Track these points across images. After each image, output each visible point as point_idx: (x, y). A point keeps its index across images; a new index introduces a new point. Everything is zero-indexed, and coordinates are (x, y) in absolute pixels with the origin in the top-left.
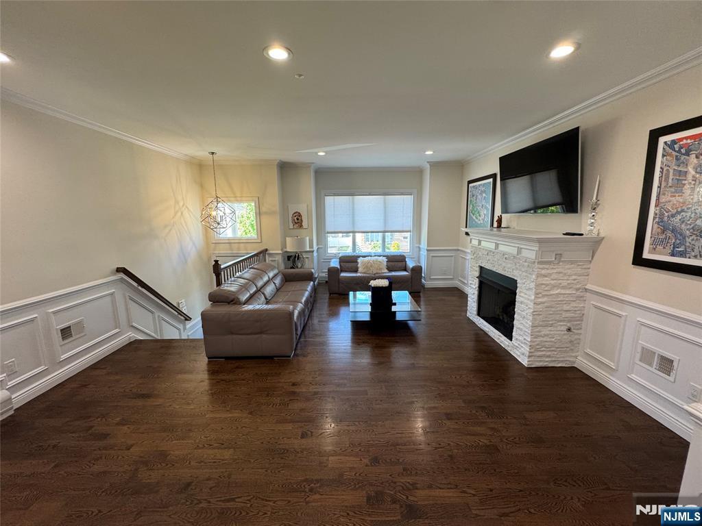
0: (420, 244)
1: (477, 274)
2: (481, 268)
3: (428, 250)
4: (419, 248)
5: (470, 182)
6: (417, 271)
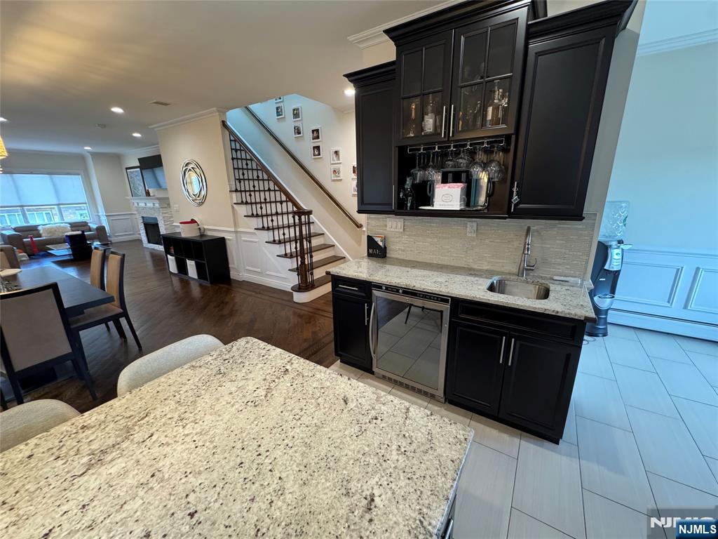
0: (98, 212)
1: (142, 221)
2: (143, 217)
3: (107, 216)
4: (99, 216)
5: (127, 169)
6: (101, 230)
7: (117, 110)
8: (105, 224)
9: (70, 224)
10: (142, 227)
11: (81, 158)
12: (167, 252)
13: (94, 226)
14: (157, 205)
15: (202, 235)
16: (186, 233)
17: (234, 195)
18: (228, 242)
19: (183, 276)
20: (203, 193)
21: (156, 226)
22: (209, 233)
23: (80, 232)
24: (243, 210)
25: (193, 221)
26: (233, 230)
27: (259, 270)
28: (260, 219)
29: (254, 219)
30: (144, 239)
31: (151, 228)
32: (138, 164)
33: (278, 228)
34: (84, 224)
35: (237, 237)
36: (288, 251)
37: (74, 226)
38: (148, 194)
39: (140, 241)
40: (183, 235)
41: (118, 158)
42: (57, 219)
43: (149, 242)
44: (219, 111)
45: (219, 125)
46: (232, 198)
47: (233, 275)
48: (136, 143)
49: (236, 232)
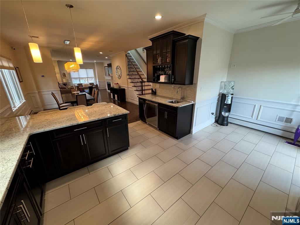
2: (107, 82)
3: (99, 82)
4: (97, 81)
5: (105, 67)
6: (97, 85)
7: (101, 53)
8: (98, 84)
9: (89, 83)
10: (107, 85)
11: (93, 64)
12: (111, 92)
13: (95, 84)
14: (111, 78)
15: (120, 88)
16: (116, 87)
17: (128, 76)
18: (126, 90)
19: (114, 99)
20: (121, 75)
21: (110, 85)
22: (121, 87)
23: (91, 86)
24: (130, 81)
25: (118, 83)
26: (127, 86)
27: (133, 99)
28: (133, 83)
29: (132, 83)
30: (107, 89)
31: (109, 85)
32: (107, 66)
33: (138, 86)
34: (93, 83)
35: (128, 89)
36: (140, 94)
37: (91, 84)
38: (109, 75)
39: (106, 89)
40: (115, 88)
41: (102, 64)
42: (87, 82)
43: (108, 90)
44: (125, 52)
45: (125, 55)
46: (127, 77)
47: (127, 100)
48: (106, 59)
49: (128, 87)
